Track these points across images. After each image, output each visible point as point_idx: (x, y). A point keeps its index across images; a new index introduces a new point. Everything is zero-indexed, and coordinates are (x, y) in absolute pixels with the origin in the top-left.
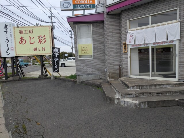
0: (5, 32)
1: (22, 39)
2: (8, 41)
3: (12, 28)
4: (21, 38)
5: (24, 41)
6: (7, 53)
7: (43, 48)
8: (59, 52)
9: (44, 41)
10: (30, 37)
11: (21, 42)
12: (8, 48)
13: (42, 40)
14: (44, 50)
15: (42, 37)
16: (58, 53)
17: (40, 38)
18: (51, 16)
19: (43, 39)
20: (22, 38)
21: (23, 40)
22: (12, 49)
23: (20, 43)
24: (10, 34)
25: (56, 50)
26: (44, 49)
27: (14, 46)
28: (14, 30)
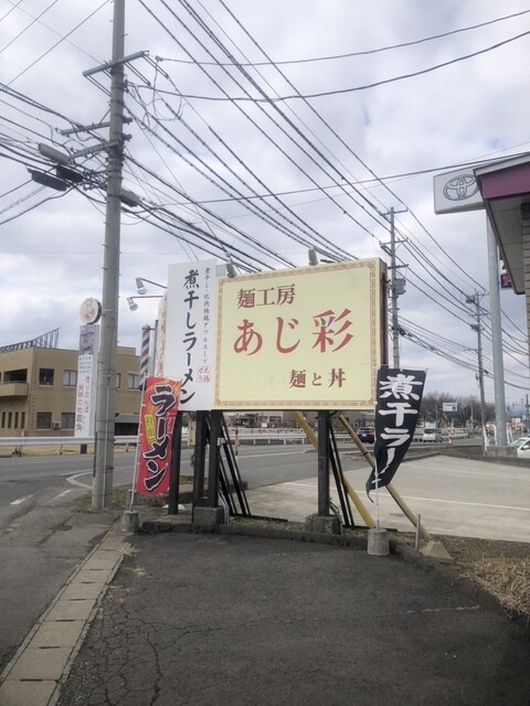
0: (186, 301)
1: (248, 330)
2: (194, 339)
3: (214, 282)
4: (243, 325)
5: (255, 337)
6: (185, 392)
7: (337, 372)
8: (416, 397)
9: (343, 336)
10: (280, 321)
11: (240, 345)
12: (191, 370)
13: (331, 331)
14: (337, 382)
15: (331, 319)
16: (411, 401)
17: (324, 322)
18: (393, 242)
19: (336, 326)
20: (247, 325)
21: (252, 332)
22: (203, 375)
23: (238, 351)
24: (204, 308)
25: (401, 385)
26: (337, 377)
27: (211, 363)
28: (221, 291)
